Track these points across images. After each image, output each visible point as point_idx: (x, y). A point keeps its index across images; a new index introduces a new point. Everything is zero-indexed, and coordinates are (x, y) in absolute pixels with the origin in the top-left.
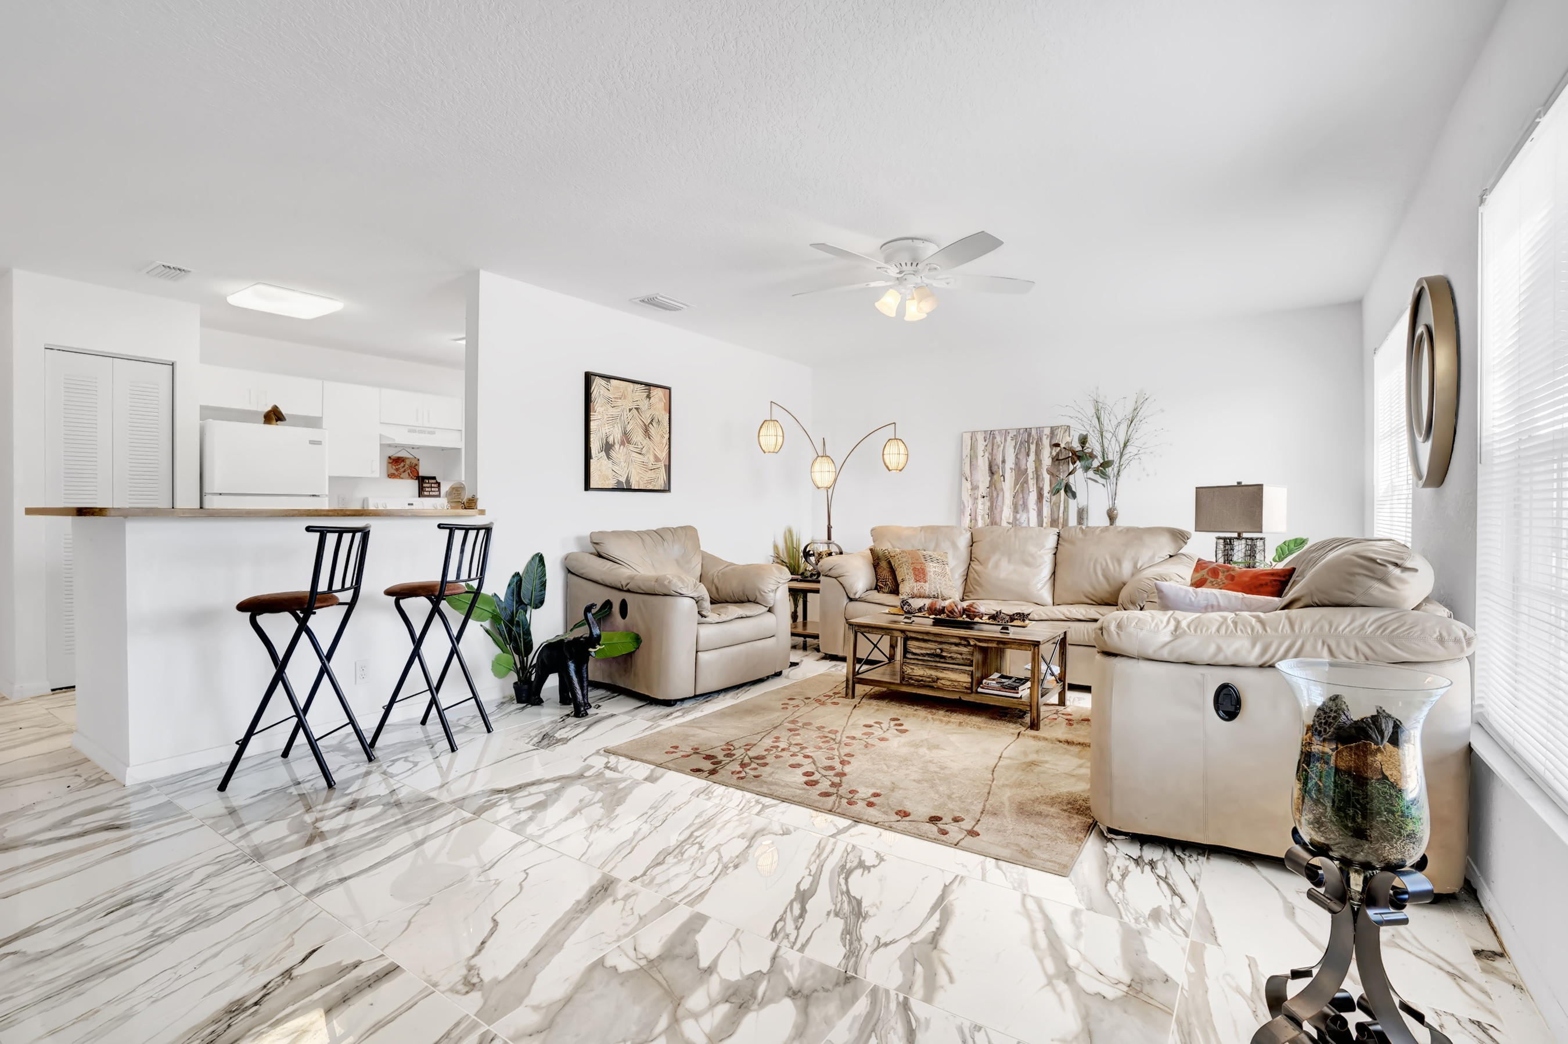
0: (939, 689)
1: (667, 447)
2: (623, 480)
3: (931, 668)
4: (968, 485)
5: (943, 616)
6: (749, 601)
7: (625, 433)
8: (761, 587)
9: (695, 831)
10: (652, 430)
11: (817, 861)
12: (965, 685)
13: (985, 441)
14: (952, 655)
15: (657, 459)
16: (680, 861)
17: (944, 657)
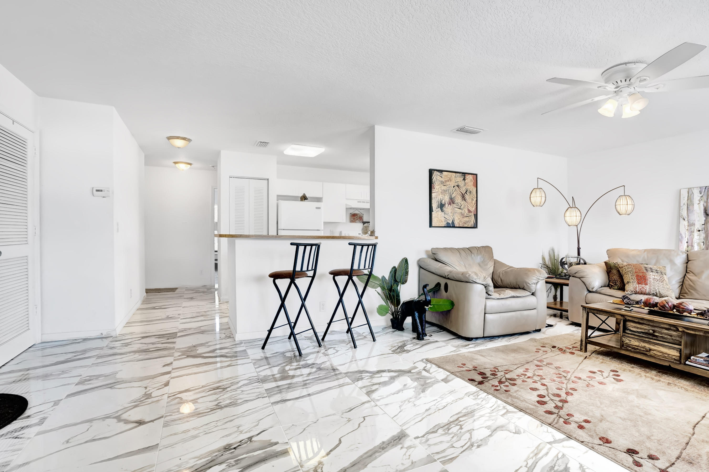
0: (651, 356)
1: (475, 205)
2: (450, 222)
3: (644, 341)
4: (686, 223)
5: (656, 309)
6: (520, 288)
7: (451, 198)
8: (527, 281)
9: (461, 417)
10: (467, 196)
11: (534, 458)
12: (674, 357)
13: (701, 193)
14: (663, 335)
15: (469, 211)
16: (446, 434)
17: (656, 336)
